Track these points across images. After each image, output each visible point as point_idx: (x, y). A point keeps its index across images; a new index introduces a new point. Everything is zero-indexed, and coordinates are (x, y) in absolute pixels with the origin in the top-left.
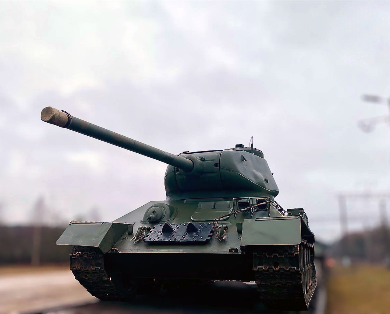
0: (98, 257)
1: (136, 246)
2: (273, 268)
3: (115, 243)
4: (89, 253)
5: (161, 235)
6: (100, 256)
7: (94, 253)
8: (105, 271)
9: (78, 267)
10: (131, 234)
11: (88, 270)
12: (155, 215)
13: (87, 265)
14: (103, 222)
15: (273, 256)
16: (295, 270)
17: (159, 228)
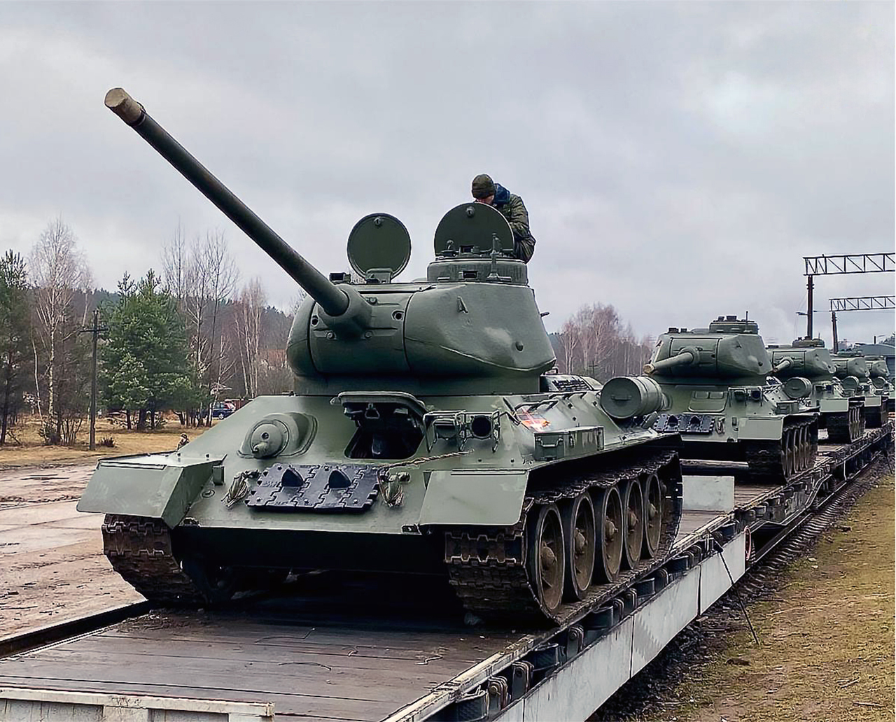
0: (160, 532)
1: (231, 513)
2: (477, 560)
3: (190, 505)
4: (141, 524)
5: (279, 491)
6: (162, 530)
7: (151, 525)
8: (173, 558)
9: (119, 551)
10: (220, 483)
11: (140, 556)
12: (267, 442)
13: (138, 546)
14: (165, 466)
15: (478, 539)
16: (515, 564)
17: (275, 474)
